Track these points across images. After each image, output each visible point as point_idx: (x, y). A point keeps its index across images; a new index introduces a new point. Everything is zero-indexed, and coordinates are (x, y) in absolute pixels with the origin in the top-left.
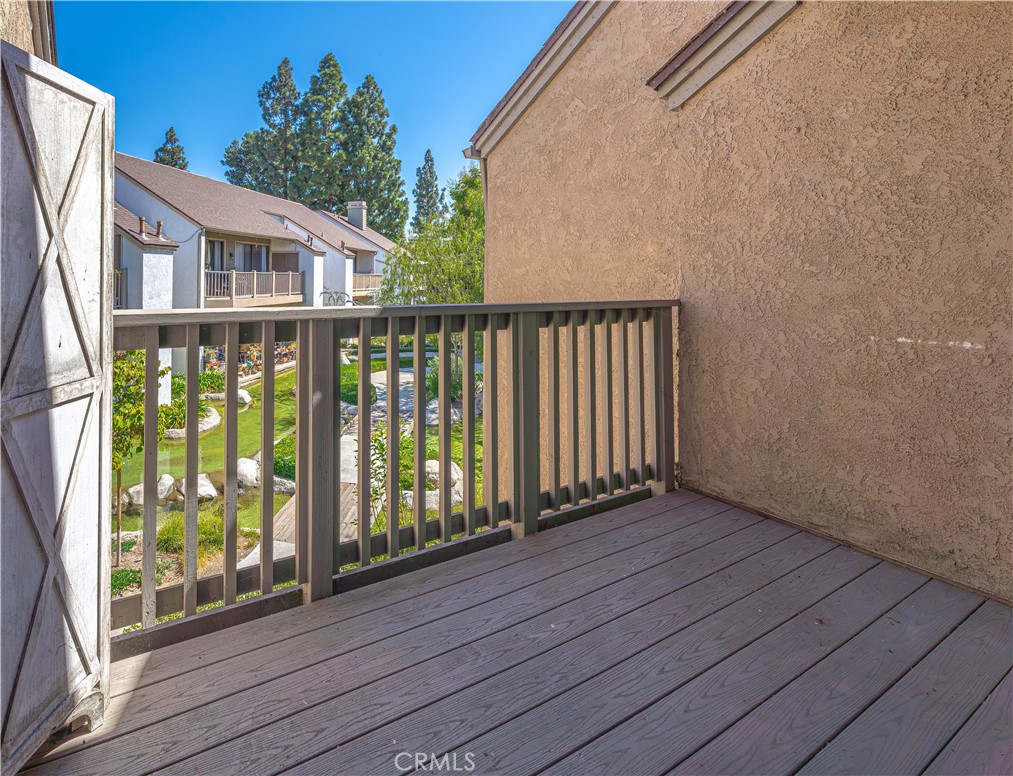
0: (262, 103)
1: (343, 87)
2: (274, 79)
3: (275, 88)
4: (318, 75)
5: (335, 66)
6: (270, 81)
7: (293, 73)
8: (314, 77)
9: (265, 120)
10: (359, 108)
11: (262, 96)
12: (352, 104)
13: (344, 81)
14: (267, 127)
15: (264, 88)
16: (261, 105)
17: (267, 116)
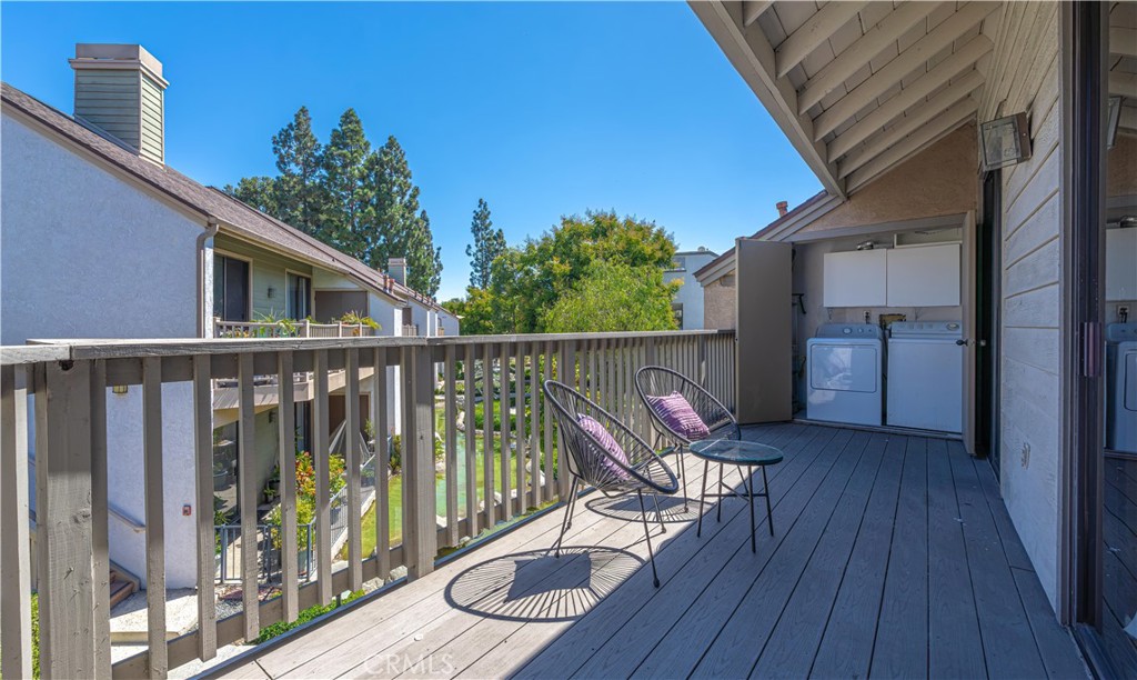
0: (276, 151)
1: (367, 145)
2: (290, 126)
3: (292, 135)
4: (339, 129)
5: (357, 122)
6: (286, 128)
7: (311, 123)
8: (334, 130)
9: (280, 167)
10: (382, 166)
11: (278, 143)
12: (374, 163)
13: (366, 139)
14: (282, 175)
15: (280, 135)
16: (276, 152)
17: (281, 163)
